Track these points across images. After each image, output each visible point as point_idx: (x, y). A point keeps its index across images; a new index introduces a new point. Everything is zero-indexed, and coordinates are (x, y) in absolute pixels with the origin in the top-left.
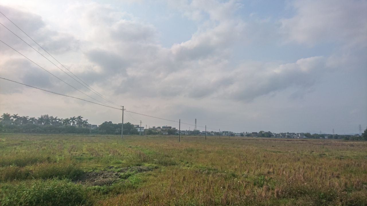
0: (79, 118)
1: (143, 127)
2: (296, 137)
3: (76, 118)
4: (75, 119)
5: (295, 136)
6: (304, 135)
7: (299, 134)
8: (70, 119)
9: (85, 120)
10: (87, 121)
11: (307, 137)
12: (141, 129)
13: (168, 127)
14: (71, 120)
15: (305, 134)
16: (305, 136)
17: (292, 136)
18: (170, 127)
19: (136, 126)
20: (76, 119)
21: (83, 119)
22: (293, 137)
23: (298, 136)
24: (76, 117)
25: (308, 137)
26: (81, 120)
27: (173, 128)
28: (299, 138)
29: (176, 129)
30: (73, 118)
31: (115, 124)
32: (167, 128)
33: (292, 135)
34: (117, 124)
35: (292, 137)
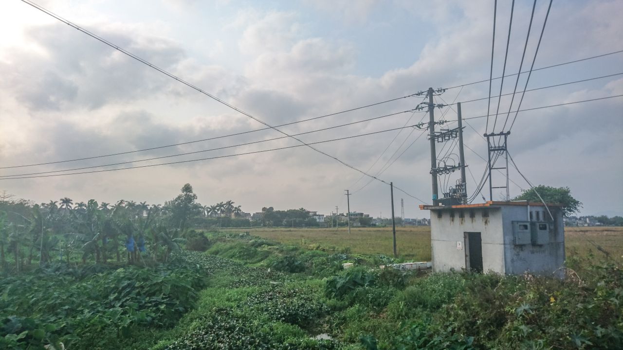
0: (229, 203)
1: (323, 215)
2: (582, 224)
3: (225, 204)
4: (223, 206)
5: (580, 222)
6: (597, 221)
7: (587, 219)
8: (217, 206)
9: (237, 207)
10: (240, 208)
11: (602, 224)
12: (320, 218)
13: (359, 214)
14: (218, 208)
15: (598, 218)
16: (599, 222)
17: (574, 222)
18: (362, 214)
19: (312, 213)
20: (225, 206)
21: (235, 205)
22: (576, 223)
23: (586, 222)
24: (225, 202)
25: (604, 223)
26: (232, 207)
27: (365, 215)
28: (586, 225)
29: (370, 216)
30: (221, 203)
31: (282, 211)
32: (356, 215)
33: (573, 220)
34: (286, 211)
35: (574, 224)
